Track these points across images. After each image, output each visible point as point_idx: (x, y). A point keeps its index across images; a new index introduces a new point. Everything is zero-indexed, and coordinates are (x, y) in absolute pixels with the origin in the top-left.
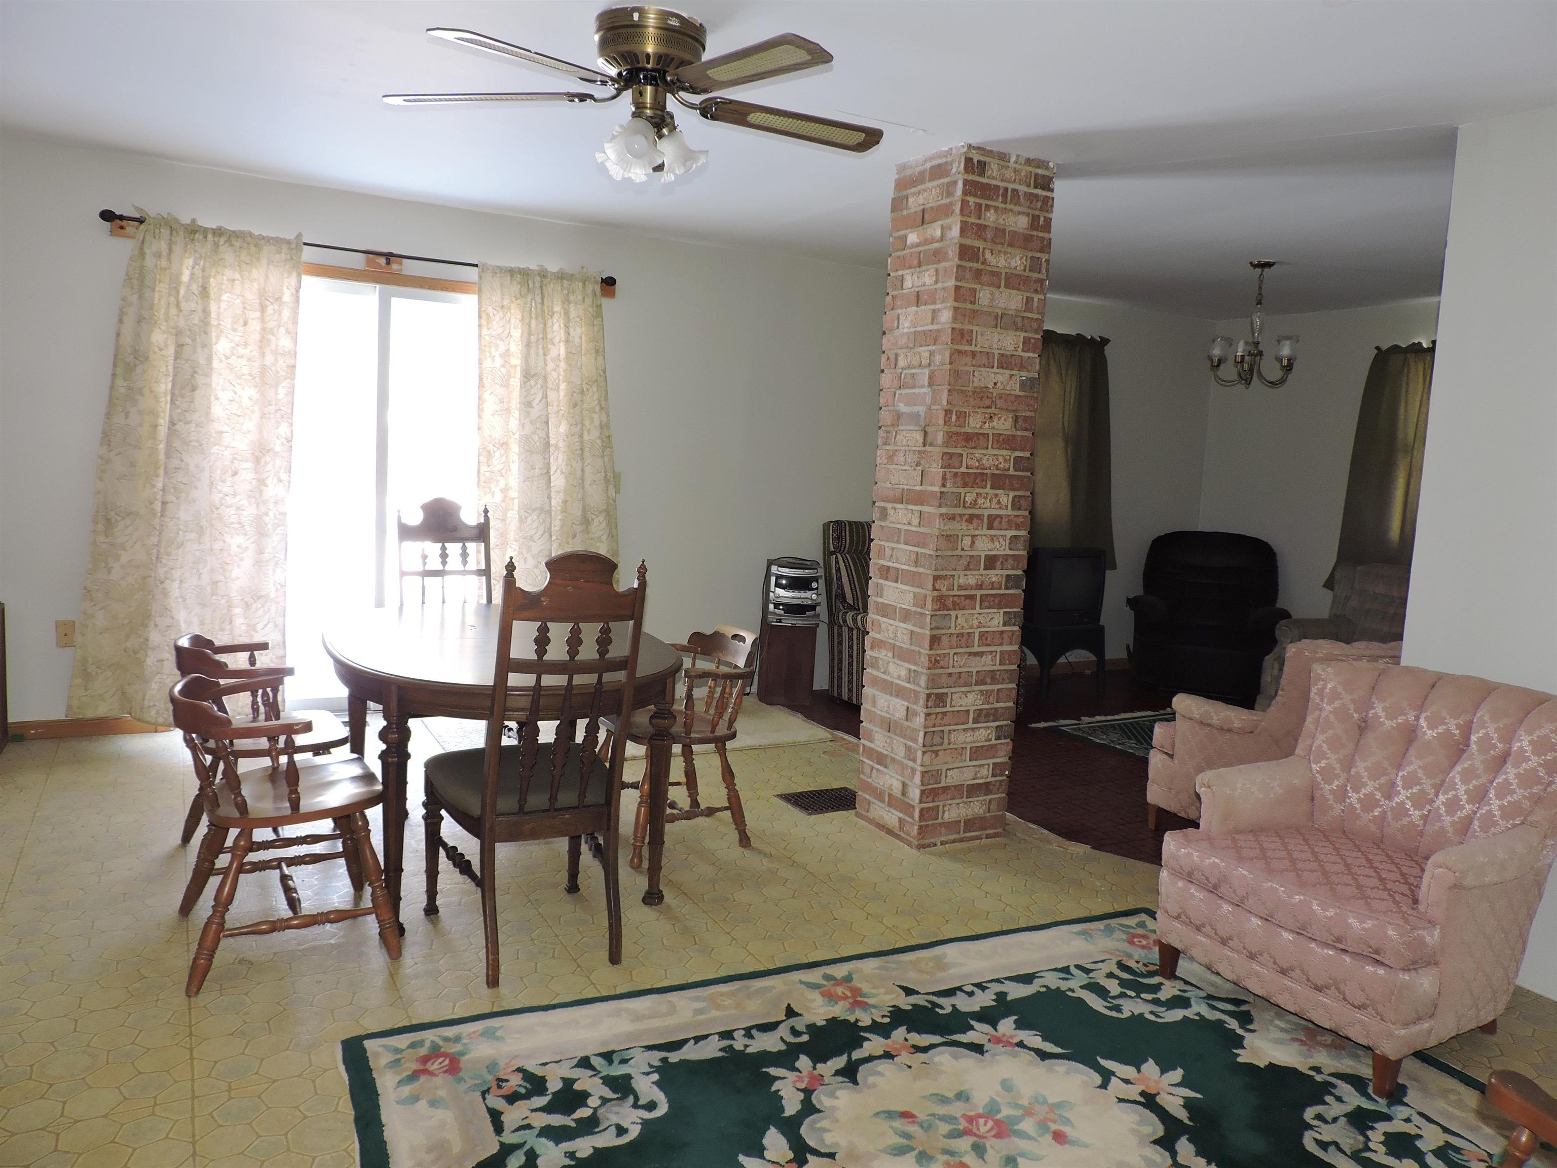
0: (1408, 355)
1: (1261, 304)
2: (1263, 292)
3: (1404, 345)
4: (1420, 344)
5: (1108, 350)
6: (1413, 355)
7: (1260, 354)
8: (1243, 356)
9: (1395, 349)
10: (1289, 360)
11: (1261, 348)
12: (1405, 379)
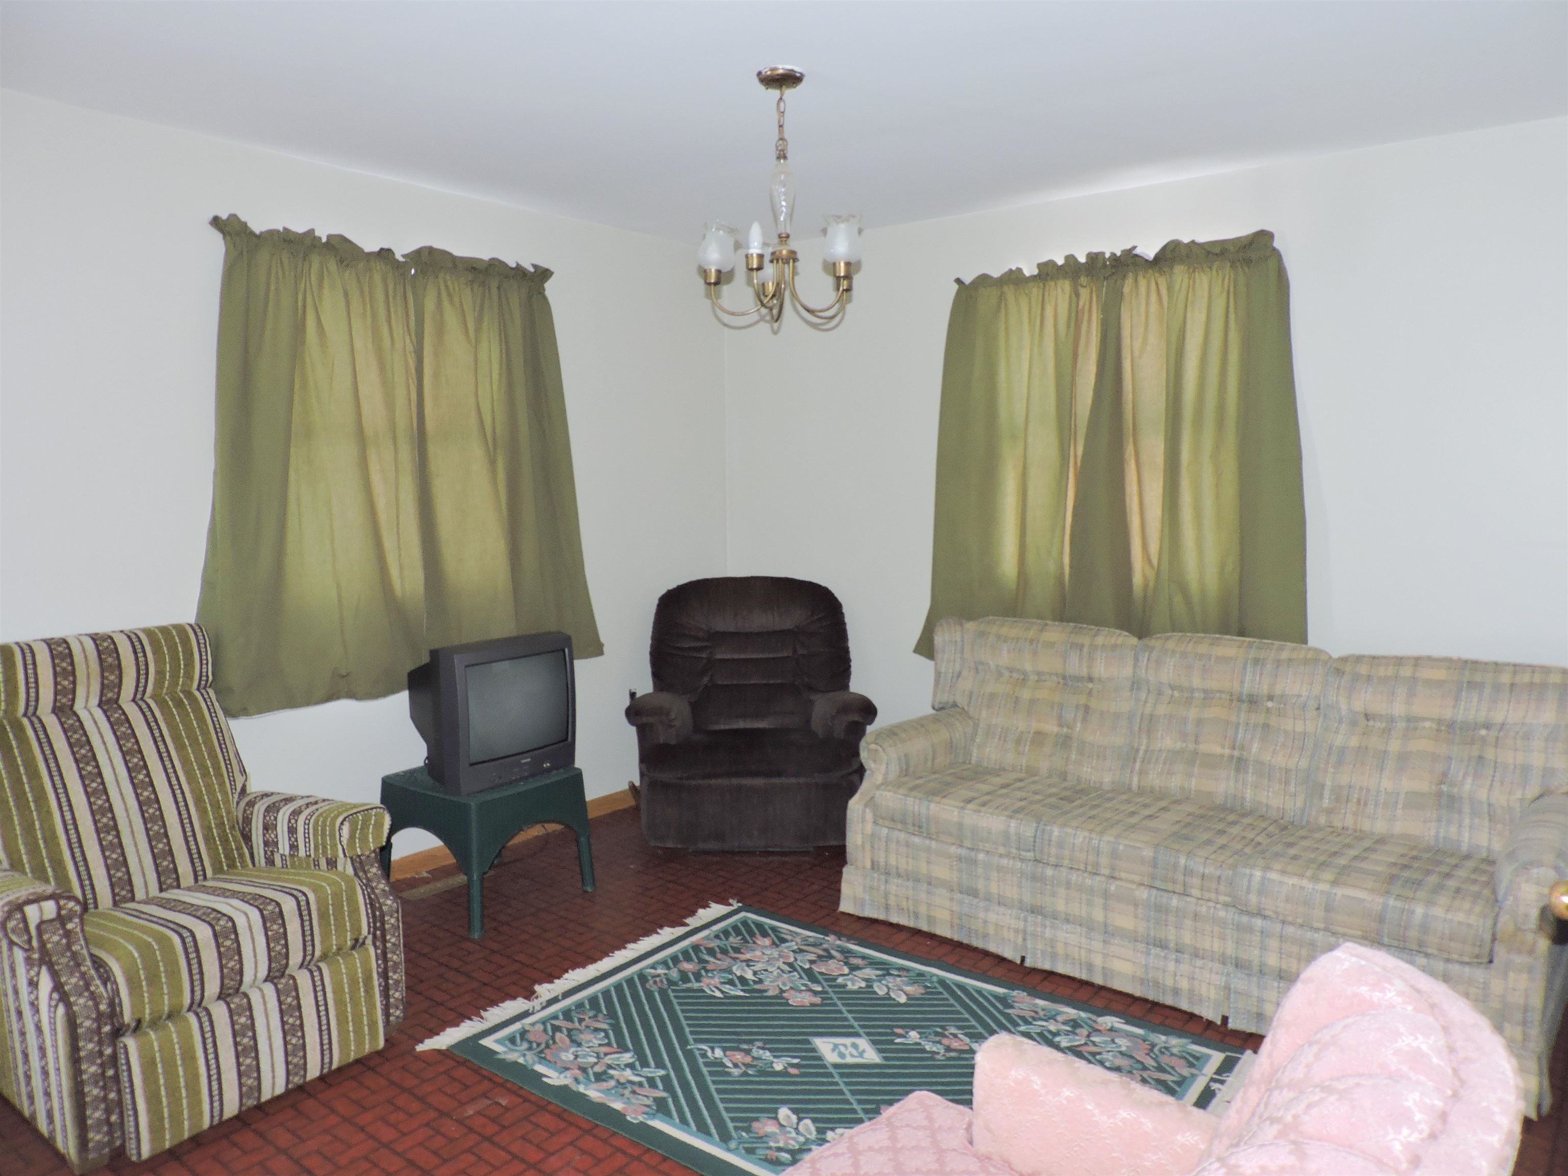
0: (1005, 288)
1: (785, 157)
2: (786, 136)
3: (996, 274)
4: (1019, 270)
5: (550, 287)
6: (1012, 287)
7: (793, 257)
8: (761, 257)
9: (983, 280)
10: (848, 264)
11: (793, 245)
12: (1002, 326)
